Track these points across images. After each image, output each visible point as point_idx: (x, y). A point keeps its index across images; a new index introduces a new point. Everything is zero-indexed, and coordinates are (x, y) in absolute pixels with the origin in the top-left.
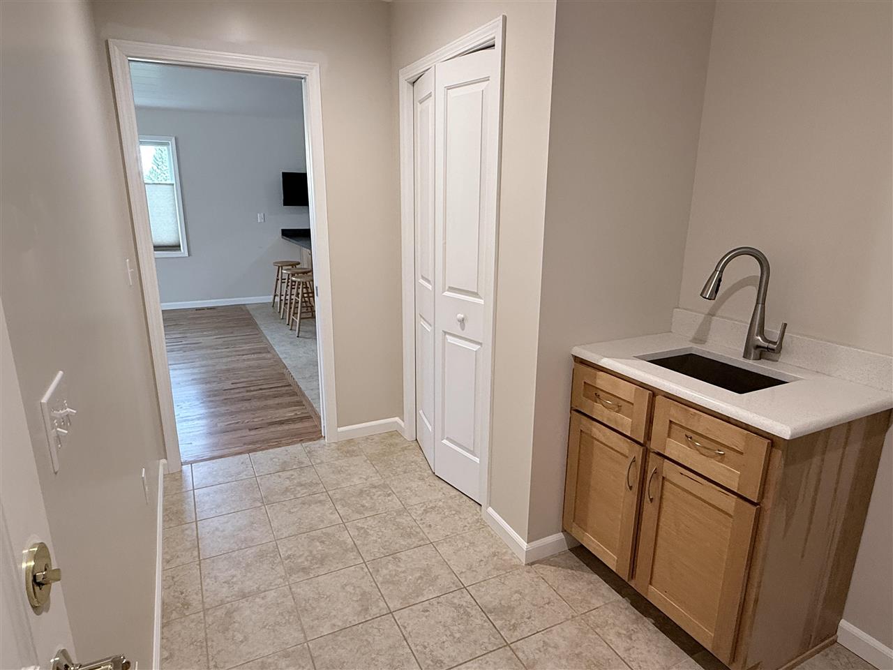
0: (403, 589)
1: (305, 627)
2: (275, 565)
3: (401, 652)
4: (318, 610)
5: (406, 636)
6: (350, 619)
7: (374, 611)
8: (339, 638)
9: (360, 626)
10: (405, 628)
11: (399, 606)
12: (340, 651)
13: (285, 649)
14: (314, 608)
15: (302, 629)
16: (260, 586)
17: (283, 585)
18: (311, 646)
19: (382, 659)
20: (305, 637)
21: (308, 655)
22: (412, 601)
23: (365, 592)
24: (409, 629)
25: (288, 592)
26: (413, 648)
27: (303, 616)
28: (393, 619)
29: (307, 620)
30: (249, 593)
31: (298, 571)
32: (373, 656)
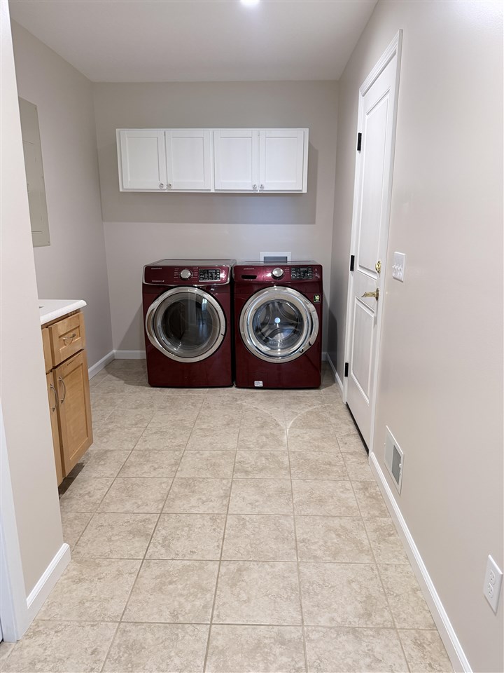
0: (196, 578)
1: (297, 573)
2: (316, 664)
3: (232, 532)
4: (282, 585)
5: (222, 541)
6: (256, 567)
7: (233, 567)
8: (271, 556)
9: (251, 559)
10: (218, 546)
11: (210, 563)
12: (274, 547)
13: (316, 563)
14: (285, 588)
15: (299, 573)
16: (336, 638)
17: (310, 628)
18: (295, 558)
19: (247, 532)
20: (298, 565)
21: (299, 551)
22: (197, 564)
23: (231, 587)
24: (216, 544)
25: (306, 617)
26: (222, 532)
27: (296, 584)
28: (223, 555)
29: (294, 580)
30: (348, 632)
31: (290, 641)
32: (252, 536)
